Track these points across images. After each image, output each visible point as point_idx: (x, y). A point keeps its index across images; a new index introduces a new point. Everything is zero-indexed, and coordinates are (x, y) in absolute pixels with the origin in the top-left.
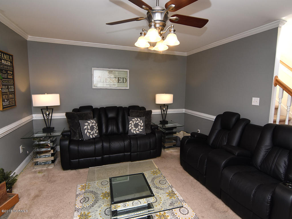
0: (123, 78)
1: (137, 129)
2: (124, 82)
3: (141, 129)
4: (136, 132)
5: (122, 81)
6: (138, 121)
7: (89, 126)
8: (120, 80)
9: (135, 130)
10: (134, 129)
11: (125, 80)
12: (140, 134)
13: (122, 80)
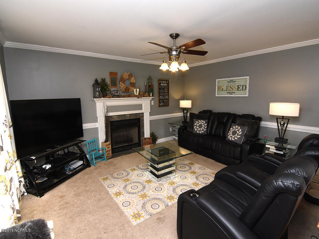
0: (243, 86)
1: (233, 137)
2: (244, 89)
3: (237, 138)
4: (232, 139)
5: (242, 89)
6: (238, 129)
7: (198, 124)
8: (239, 88)
9: (231, 137)
10: (231, 135)
11: (244, 87)
12: (235, 142)
13: (241, 87)
